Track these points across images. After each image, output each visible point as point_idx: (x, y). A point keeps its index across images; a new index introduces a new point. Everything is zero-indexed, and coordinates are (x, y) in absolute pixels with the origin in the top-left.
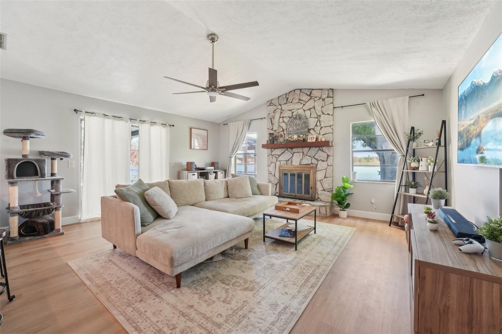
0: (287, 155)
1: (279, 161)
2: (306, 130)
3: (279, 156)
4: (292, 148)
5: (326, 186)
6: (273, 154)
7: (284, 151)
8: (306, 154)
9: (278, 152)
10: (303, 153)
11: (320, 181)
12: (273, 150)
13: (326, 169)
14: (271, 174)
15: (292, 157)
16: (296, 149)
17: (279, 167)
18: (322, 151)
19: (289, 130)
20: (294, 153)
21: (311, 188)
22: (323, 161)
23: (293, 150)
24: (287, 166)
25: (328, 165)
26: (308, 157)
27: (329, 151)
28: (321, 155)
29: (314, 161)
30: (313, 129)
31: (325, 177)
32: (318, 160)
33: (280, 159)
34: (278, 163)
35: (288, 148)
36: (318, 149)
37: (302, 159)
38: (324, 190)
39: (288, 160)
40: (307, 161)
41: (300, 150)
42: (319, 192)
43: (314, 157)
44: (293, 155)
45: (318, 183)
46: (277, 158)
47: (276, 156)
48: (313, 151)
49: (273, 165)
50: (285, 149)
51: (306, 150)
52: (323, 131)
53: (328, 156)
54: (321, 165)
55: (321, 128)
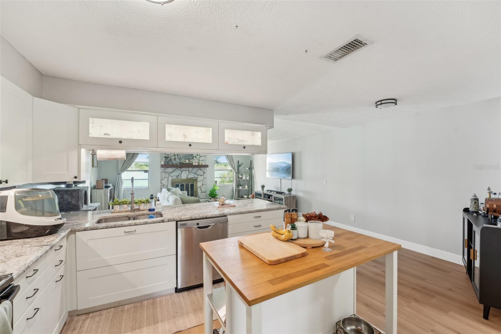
0: (177, 172)
1: (171, 176)
2: (192, 157)
3: (171, 173)
4: (181, 168)
5: (203, 190)
6: (165, 171)
7: (174, 169)
8: (190, 171)
9: (170, 170)
10: (189, 171)
11: (200, 187)
12: (166, 168)
13: (203, 180)
14: (164, 186)
15: (181, 173)
16: (184, 168)
17: (172, 181)
18: (201, 170)
19: (180, 156)
20: (183, 171)
21: (195, 192)
22: (201, 176)
23: (182, 169)
24: (178, 180)
25: (204, 178)
26: (192, 174)
27: (205, 169)
28: (200, 172)
29: (196, 176)
30: (196, 157)
31: (203, 185)
32: (198, 175)
33: (172, 175)
34: (170, 179)
35: (178, 168)
36: (198, 168)
37: (188, 175)
38: (202, 192)
39: (179, 175)
40: (191, 176)
41: (187, 169)
42: (199, 194)
43: (196, 173)
44: (182, 172)
45: (199, 189)
46: (169, 174)
47: (169, 173)
48: (195, 170)
49: (166, 179)
50: (176, 168)
51: (190, 169)
52: (201, 159)
53: (204, 173)
54: (200, 178)
55: (200, 157)
